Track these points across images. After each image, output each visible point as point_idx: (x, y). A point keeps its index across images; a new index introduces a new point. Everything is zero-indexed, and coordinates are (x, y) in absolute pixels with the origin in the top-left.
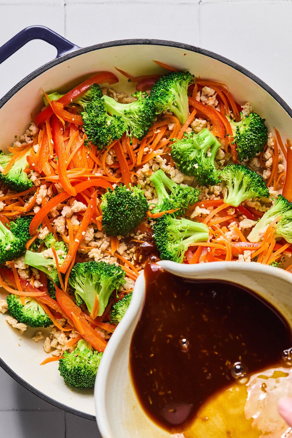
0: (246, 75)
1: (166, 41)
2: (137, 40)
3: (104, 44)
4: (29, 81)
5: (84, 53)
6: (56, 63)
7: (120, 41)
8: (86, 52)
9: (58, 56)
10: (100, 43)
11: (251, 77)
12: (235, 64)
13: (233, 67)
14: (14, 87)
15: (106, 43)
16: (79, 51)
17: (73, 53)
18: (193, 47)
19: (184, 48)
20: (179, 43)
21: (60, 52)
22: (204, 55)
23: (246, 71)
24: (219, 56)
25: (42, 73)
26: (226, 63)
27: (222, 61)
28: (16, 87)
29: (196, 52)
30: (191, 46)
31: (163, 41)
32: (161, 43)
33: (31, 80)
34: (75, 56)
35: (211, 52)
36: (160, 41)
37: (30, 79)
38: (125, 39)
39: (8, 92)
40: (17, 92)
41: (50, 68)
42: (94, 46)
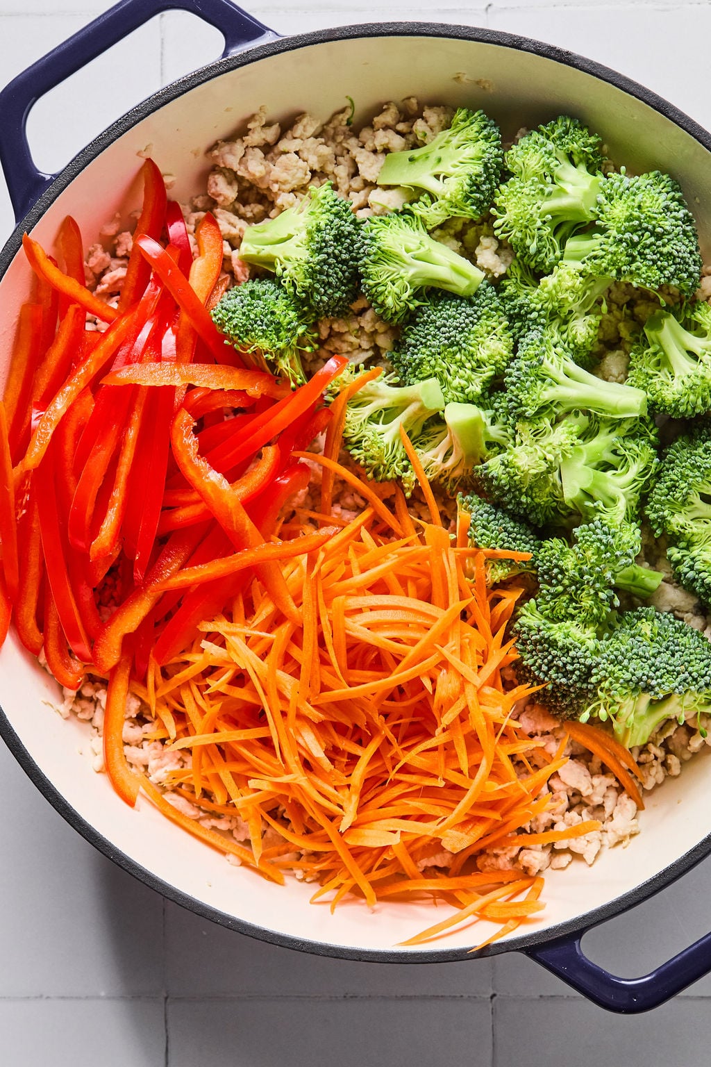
0: (679, 125)
1: (490, 31)
2: (420, 25)
3: (338, 29)
4: (153, 111)
5: (289, 50)
6: (221, 69)
7: (378, 24)
8: (294, 48)
9: (225, 54)
10: (329, 28)
11: (689, 129)
12: (654, 95)
13: (647, 103)
14: (117, 122)
15: (345, 28)
16: (277, 43)
17: (262, 47)
18: (553, 49)
19: (532, 52)
20: (521, 38)
21: (231, 42)
22: (580, 70)
23: (680, 115)
24: (617, 73)
25: (185, 92)
26: (631, 94)
27: (622, 88)
28: (121, 123)
29: (560, 61)
30: (549, 47)
31: (482, 30)
32: (477, 35)
33: (158, 108)
34: (265, 56)
35: (598, 64)
36: (476, 30)
37: (156, 104)
38: (391, 21)
39: (101, 135)
40: (121, 134)
41: (204, 81)
42: (314, 34)
